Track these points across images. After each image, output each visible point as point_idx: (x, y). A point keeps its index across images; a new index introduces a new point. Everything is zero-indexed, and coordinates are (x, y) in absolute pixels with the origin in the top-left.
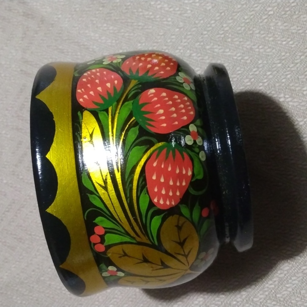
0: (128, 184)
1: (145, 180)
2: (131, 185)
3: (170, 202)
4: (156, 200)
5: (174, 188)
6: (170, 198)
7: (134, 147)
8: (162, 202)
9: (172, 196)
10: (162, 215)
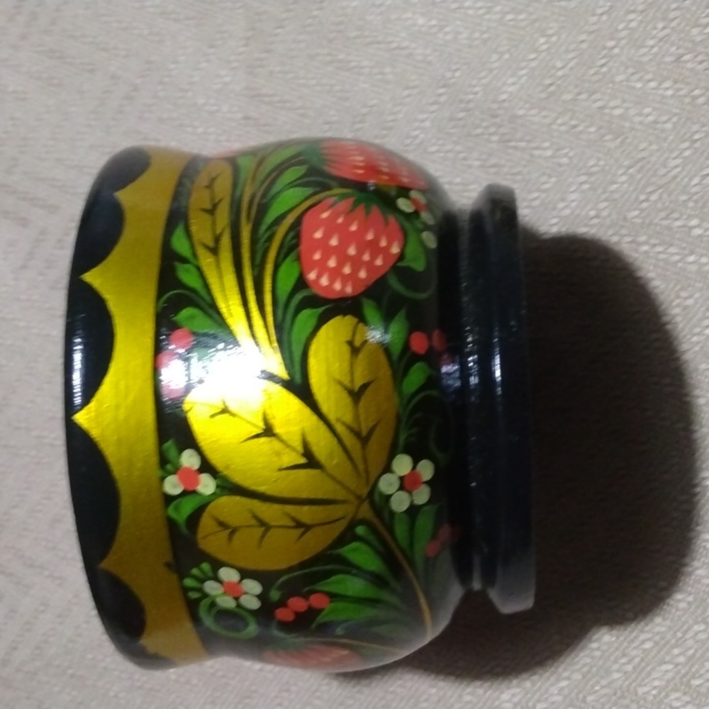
0: (262, 240)
1: (298, 236)
2: (267, 244)
3: (344, 285)
4: (312, 276)
5: (356, 263)
6: (345, 279)
7: (291, 187)
8: (324, 281)
9: (349, 275)
10: (320, 310)
